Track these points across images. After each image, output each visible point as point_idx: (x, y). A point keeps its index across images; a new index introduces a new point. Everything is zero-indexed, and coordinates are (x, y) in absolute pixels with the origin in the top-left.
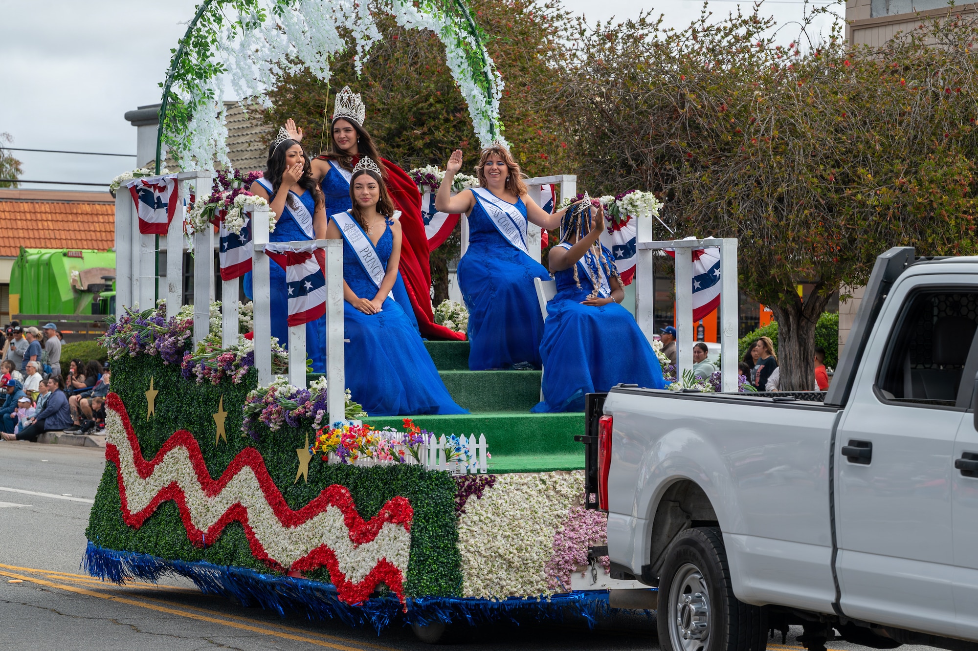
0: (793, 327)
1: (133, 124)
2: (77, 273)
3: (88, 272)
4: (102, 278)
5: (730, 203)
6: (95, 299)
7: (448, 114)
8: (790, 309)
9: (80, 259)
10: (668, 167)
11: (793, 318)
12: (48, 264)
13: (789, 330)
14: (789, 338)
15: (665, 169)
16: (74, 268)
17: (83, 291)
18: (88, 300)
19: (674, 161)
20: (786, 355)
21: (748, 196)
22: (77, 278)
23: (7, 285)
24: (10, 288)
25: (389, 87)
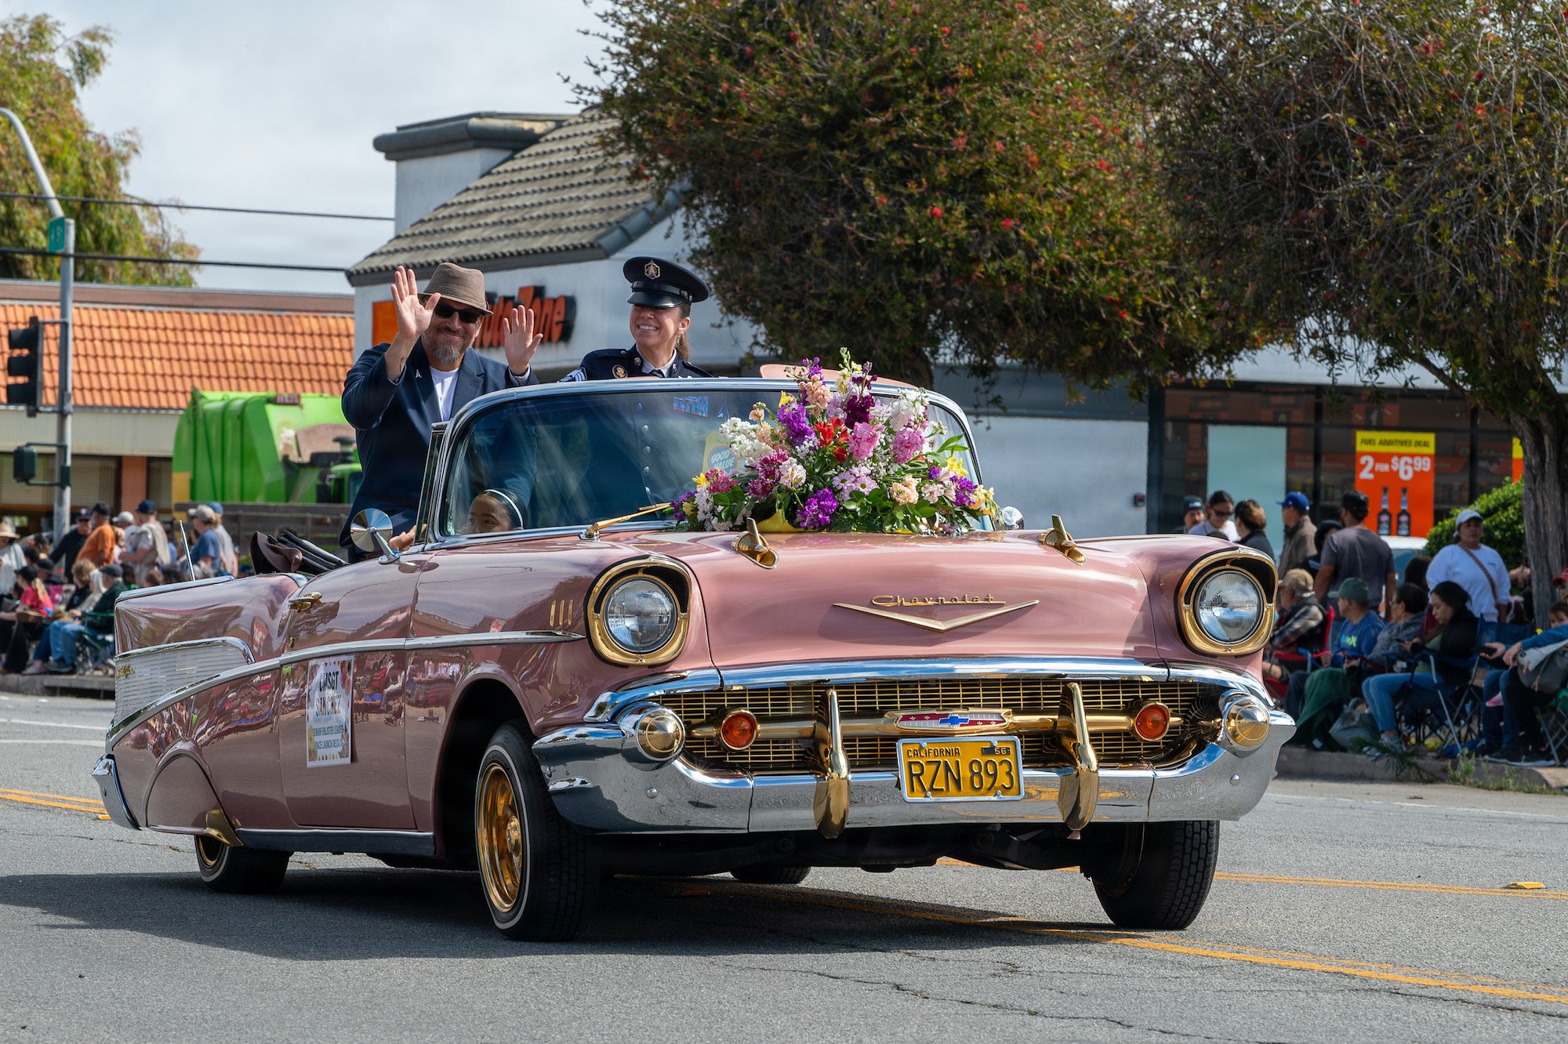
0: (1550, 455)
1: (388, 158)
2: (291, 433)
3: (311, 431)
4: (337, 440)
5: (1434, 226)
6: (322, 477)
7: (931, 89)
8: (1545, 423)
9: (295, 409)
10: (1323, 164)
11: (1551, 440)
12: (242, 415)
13: (1543, 461)
14: (1543, 474)
15: (1317, 168)
16: (287, 424)
17: (301, 465)
18: (310, 481)
19: (1334, 152)
20: (1537, 507)
21: (1468, 211)
22: (293, 443)
23: (168, 459)
24: (174, 462)
25: (827, 41)
